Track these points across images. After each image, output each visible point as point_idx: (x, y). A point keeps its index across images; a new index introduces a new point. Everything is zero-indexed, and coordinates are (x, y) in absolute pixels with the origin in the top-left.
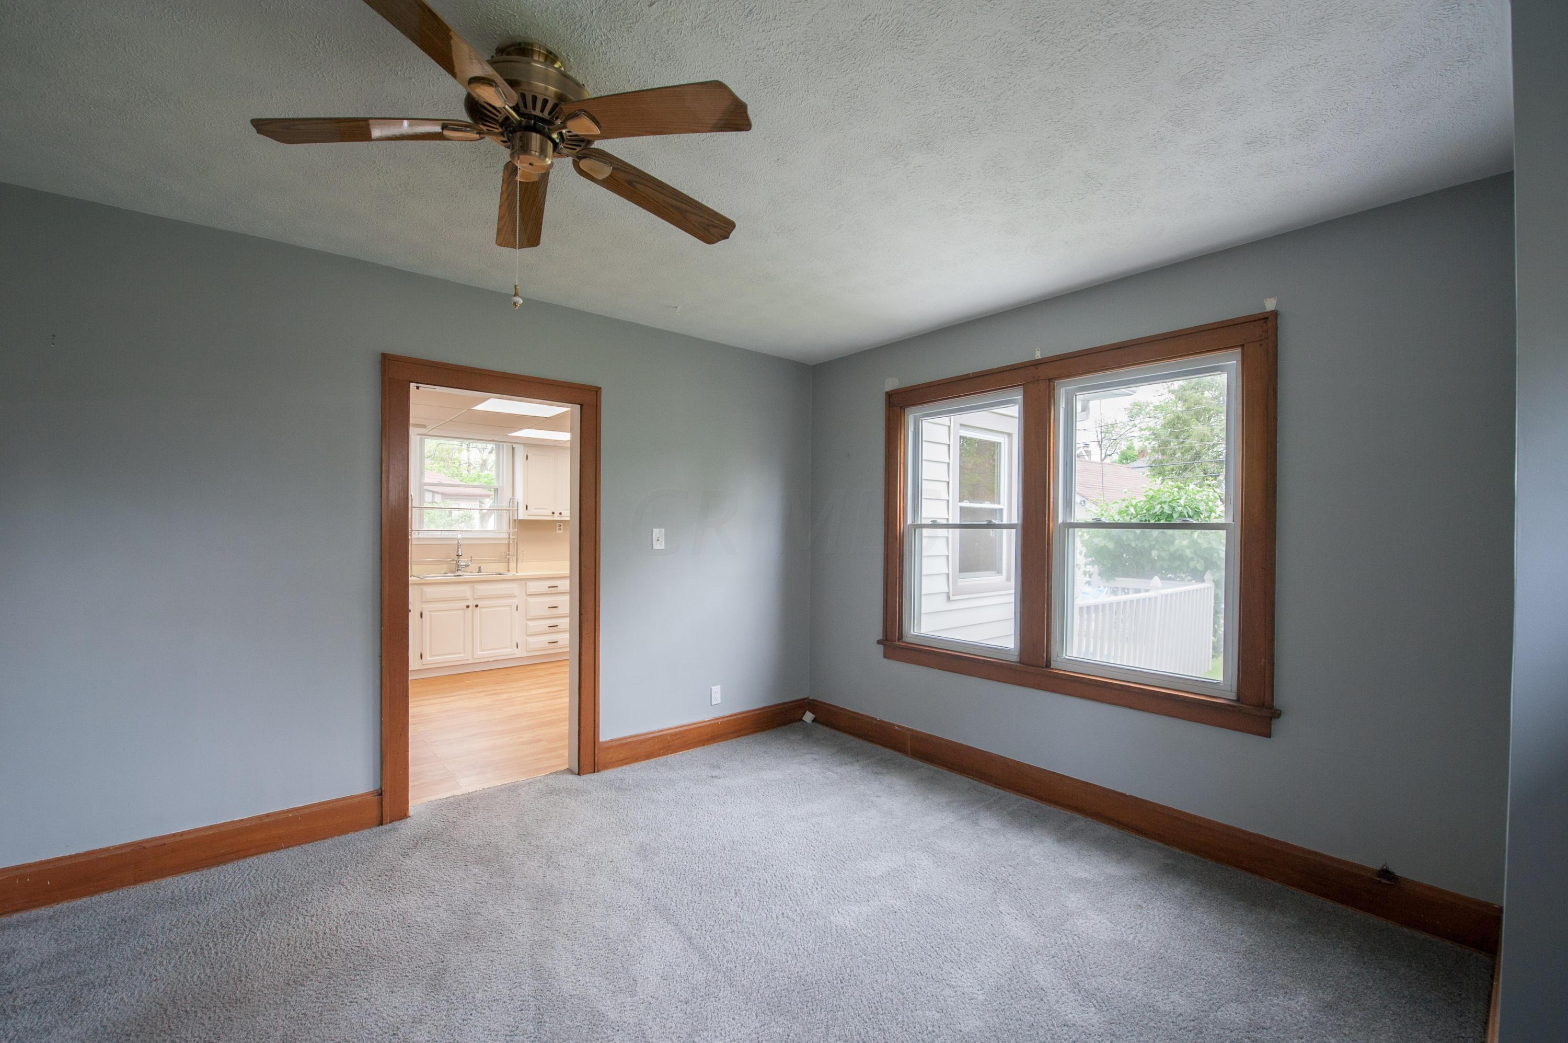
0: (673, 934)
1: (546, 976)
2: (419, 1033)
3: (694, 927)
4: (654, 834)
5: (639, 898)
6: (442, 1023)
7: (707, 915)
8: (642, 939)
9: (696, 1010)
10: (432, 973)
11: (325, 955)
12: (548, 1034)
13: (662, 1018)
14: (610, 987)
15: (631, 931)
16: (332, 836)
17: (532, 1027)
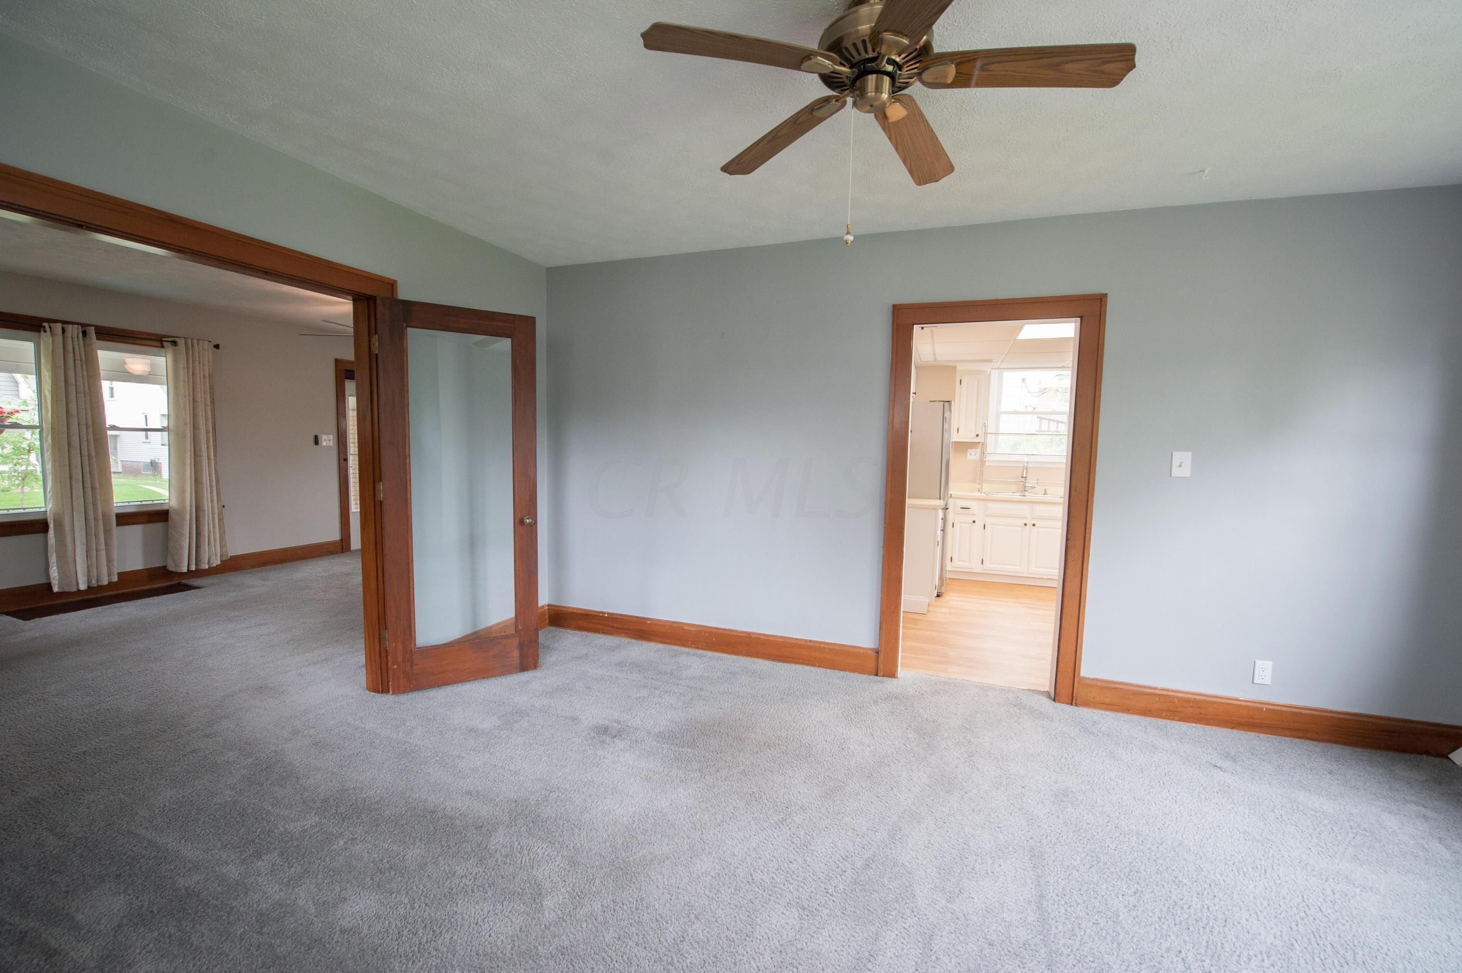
0: (1029, 881)
1: (897, 838)
2: (799, 816)
3: (1056, 891)
4: (1088, 787)
5: (1023, 832)
6: (814, 820)
7: (1080, 890)
8: (996, 866)
9: (992, 957)
10: (832, 785)
11: (791, 739)
12: (867, 877)
13: (958, 937)
14: (936, 880)
15: (991, 853)
16: (845, 670)
17: (860, 864)
